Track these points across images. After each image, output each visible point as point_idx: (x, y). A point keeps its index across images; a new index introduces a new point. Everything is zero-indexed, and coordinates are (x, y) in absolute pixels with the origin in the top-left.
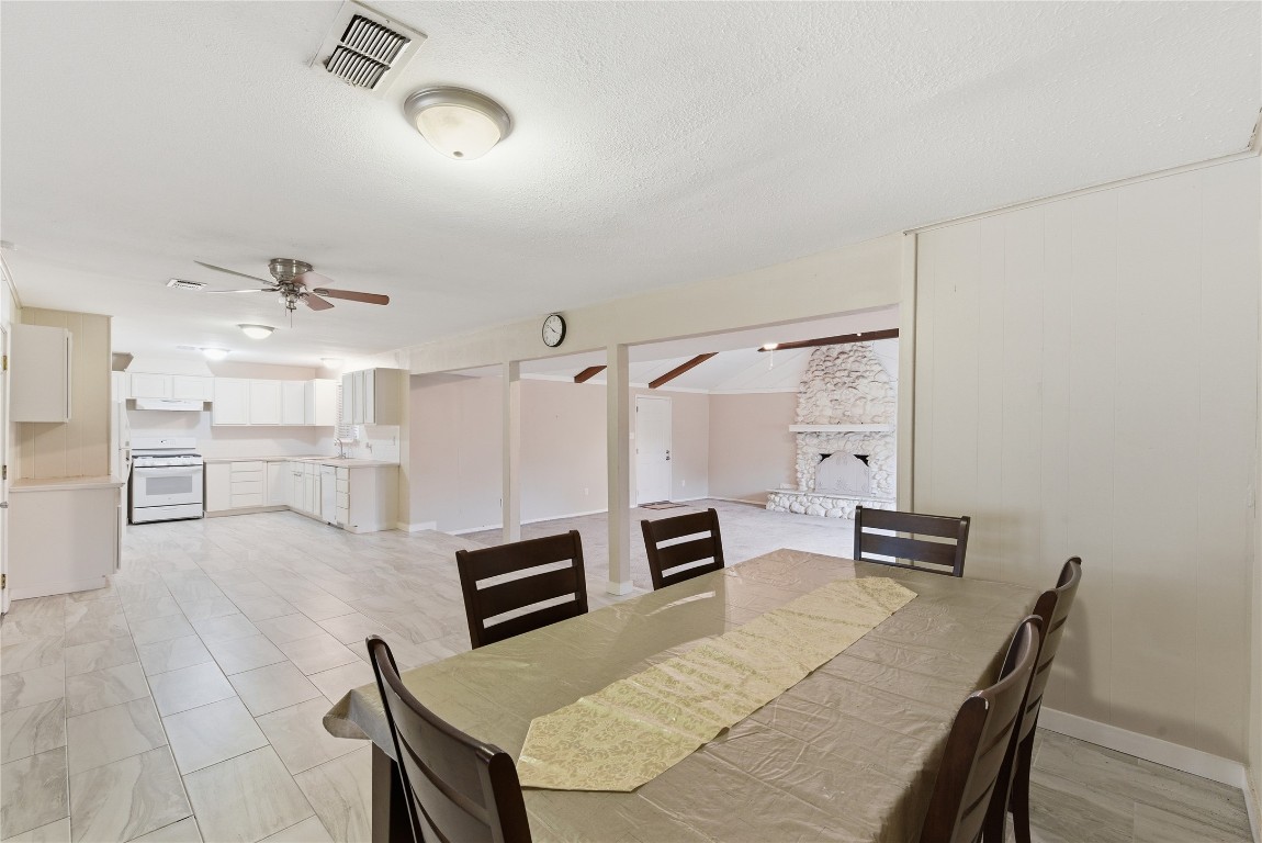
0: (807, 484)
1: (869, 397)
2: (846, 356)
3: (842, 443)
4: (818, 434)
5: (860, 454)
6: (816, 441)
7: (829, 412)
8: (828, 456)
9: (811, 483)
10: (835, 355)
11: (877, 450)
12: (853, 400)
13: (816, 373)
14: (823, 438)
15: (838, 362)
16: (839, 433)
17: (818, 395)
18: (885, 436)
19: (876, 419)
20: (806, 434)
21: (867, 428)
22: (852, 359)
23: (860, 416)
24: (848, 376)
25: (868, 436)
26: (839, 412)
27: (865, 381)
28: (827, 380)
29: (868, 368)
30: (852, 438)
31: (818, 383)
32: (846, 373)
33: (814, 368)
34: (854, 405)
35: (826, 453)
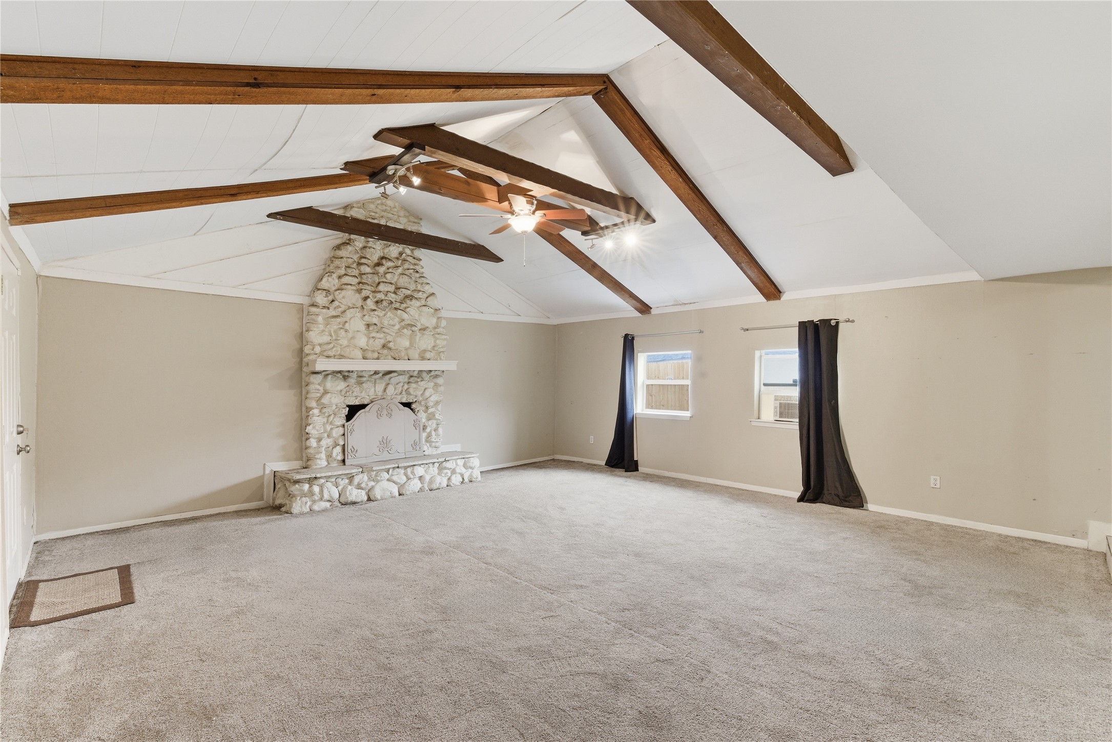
0: (329, 456)
1: (419, 326)
2: (390, 264)
3: (380, 387)
4: (344, 375)
5: (404, 401)
6: (342, 385)
7: (362, 341)
8: (363, 406)
9: (337, 453)
10: (375, 259)
11: (427, 393)
12: (397, 327)
13: (346, 280)
14: (352, 381)
15: (381, 270)
16: (376, 373)
17: (349, 314)
18: (436, 376)
19: (428, 355)
20: (326, 374)
21: (416, 366)
22: (400, 270)
23: (406, 349)
24: (395, 293)
25: (415, 377)
26: (378, 343)
27: (418, 303)
28: (365, 293)
29: (419, 287)
30: (395, 379)
31: (349, 297)
32: (392, 288)
33: (342, 272)
34: (399, 333)
35: (356, 402)
